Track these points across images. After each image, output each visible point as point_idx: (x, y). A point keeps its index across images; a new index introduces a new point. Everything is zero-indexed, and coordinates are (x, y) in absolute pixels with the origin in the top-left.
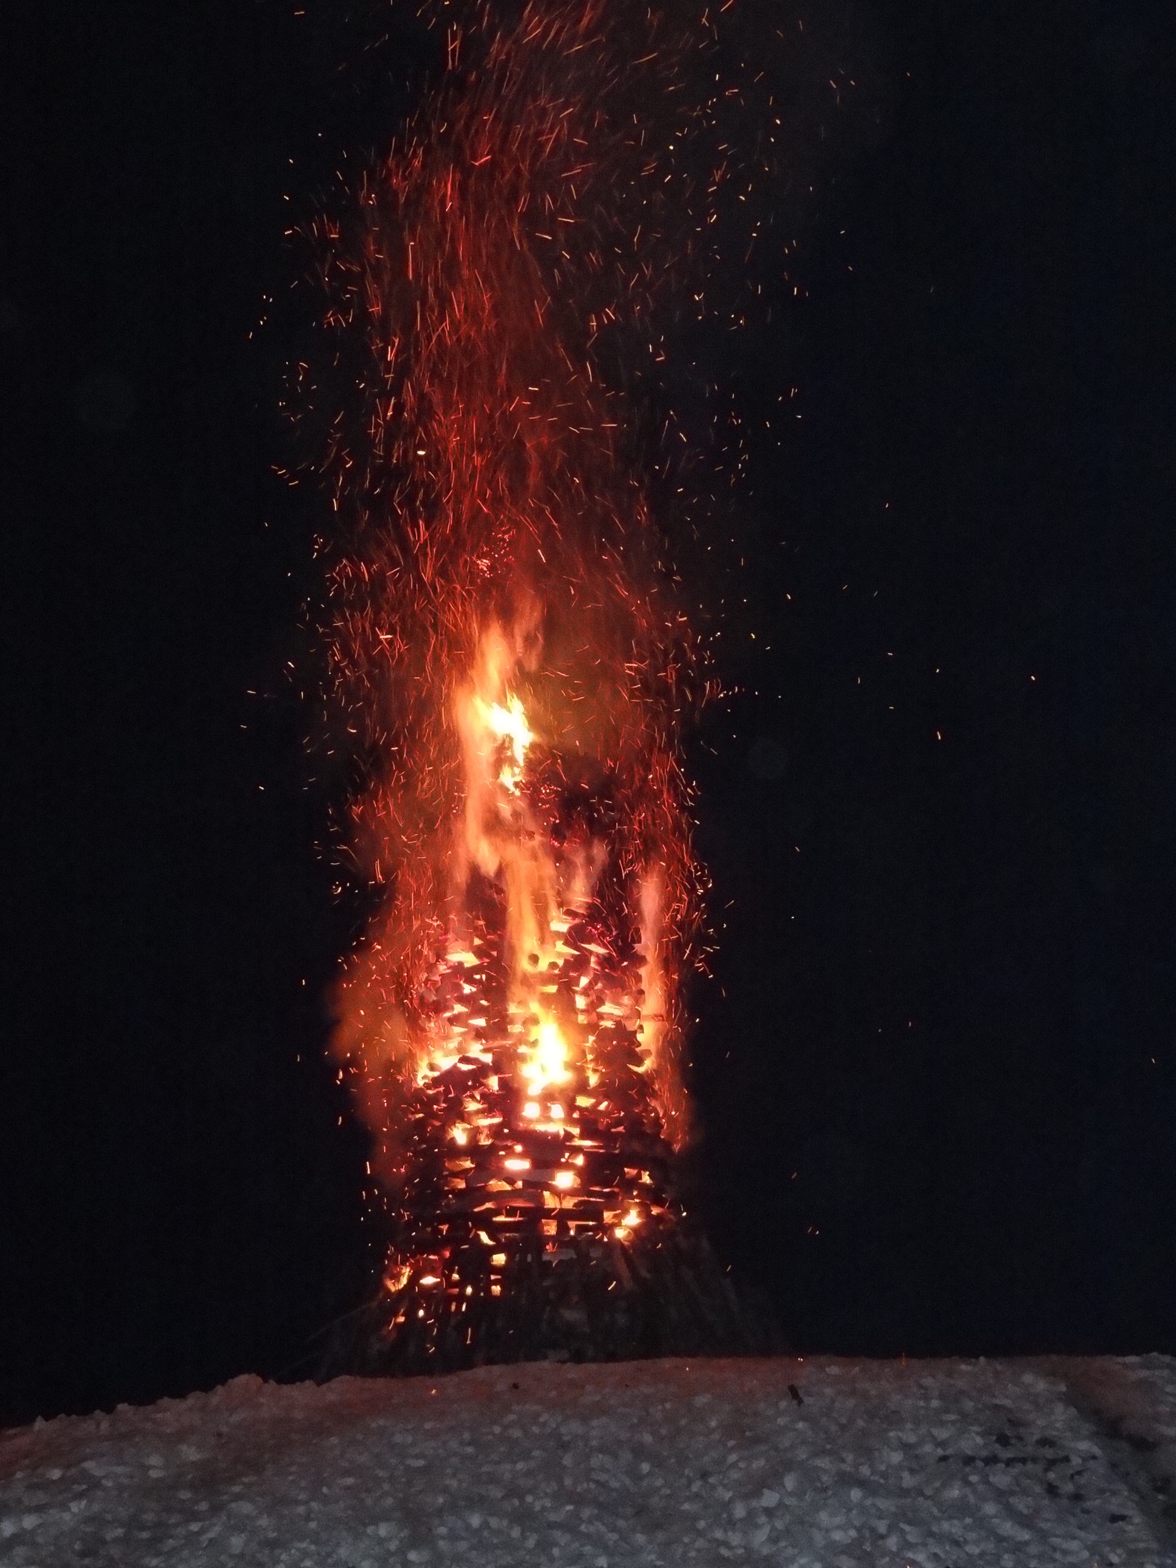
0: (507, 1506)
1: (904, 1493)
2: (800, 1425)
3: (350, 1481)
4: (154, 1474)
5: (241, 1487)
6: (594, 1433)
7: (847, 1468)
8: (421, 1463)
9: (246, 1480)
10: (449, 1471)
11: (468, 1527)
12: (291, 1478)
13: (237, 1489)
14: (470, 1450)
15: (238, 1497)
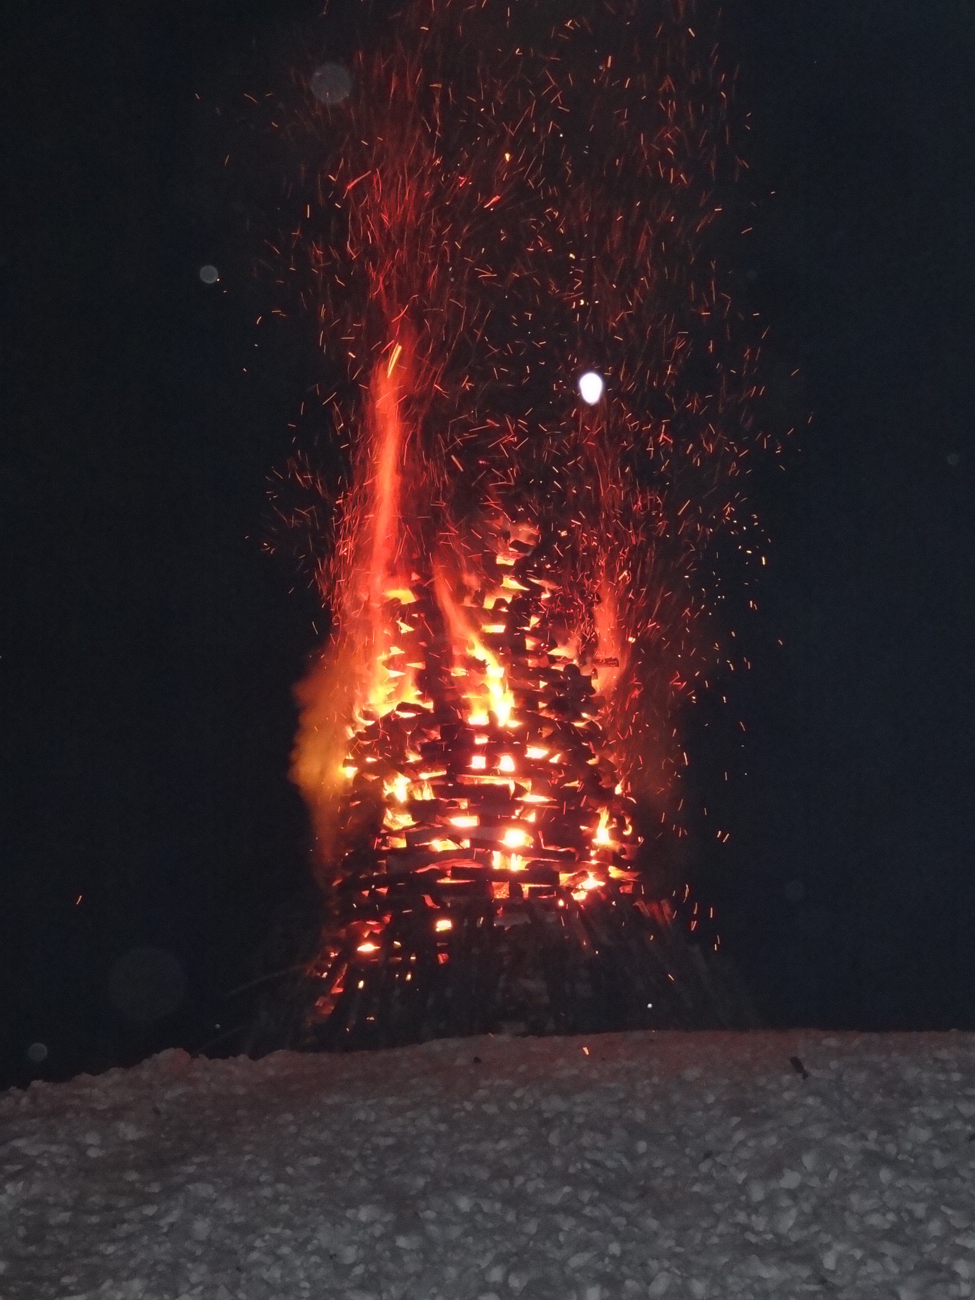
0: (496, 1187)
1: (937, 1174)
2: (810, 1101)
3: (315, 1161)
4: (93, 1153)
5: (195, 1167)
6: (579, 1109)
7: (871, 1146)
8: (390, 1141)
9: (197, 1160)
10: (424, 1150)
11: (457, 1211)
12: (247, 1157)
13: (191, 1169)
14: (443, 1127)
15: (192, 1179)
